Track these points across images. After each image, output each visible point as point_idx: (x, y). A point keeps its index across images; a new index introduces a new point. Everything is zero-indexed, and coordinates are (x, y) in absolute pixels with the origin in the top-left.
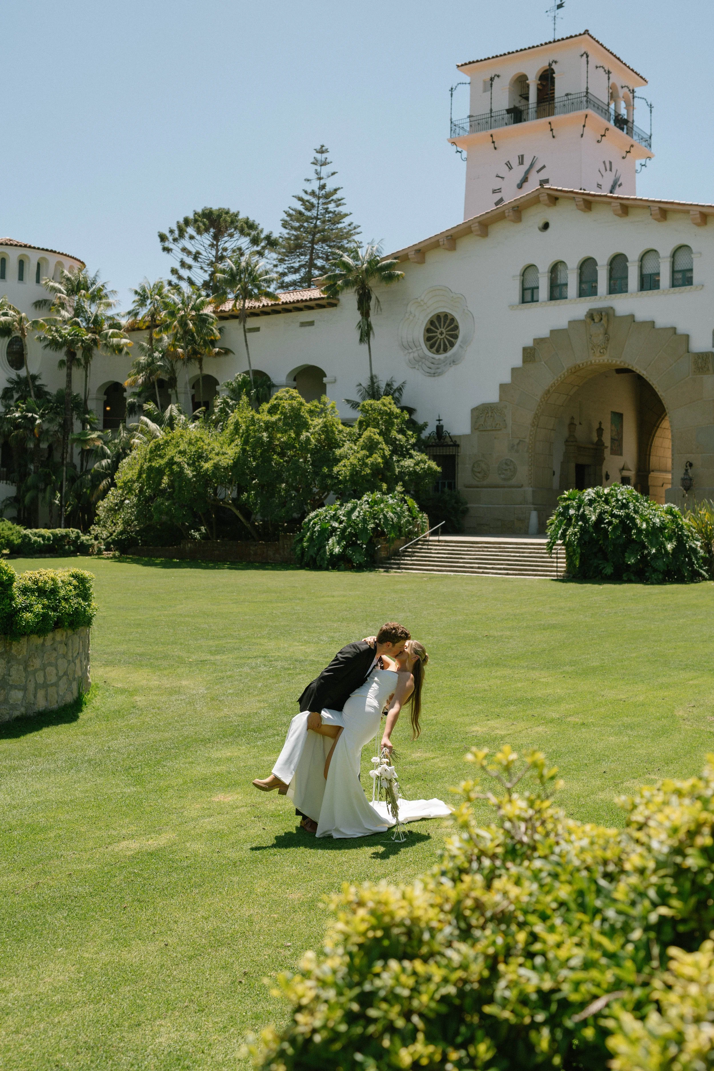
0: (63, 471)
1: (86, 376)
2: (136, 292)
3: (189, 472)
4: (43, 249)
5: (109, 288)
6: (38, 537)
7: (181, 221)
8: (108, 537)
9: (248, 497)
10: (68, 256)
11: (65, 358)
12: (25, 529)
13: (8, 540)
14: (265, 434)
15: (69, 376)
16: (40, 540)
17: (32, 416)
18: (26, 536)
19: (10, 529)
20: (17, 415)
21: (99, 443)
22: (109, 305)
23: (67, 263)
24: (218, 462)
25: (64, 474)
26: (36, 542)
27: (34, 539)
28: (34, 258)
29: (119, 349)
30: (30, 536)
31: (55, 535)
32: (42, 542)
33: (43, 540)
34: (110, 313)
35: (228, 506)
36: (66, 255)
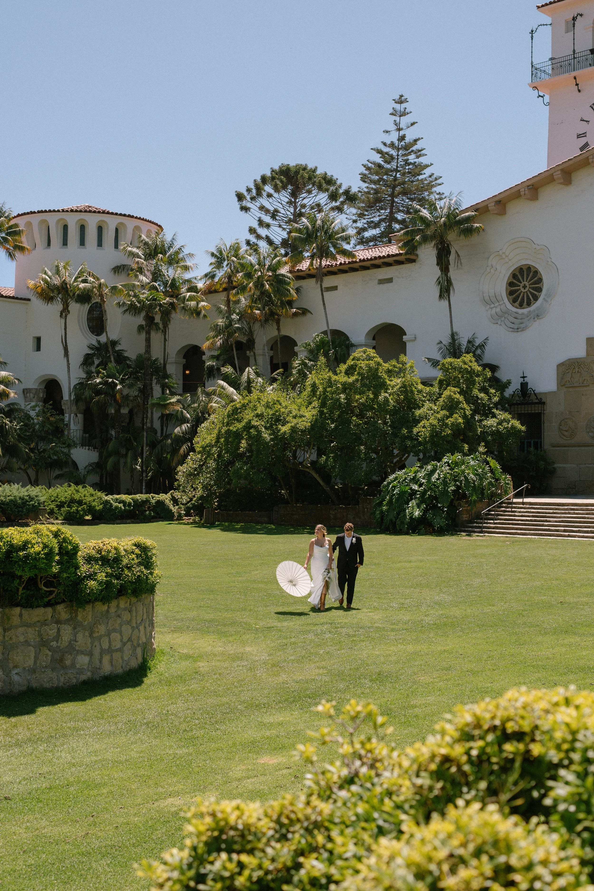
0: (143, 435)
1: (165, 340)
2: (213, 254)
3: (266, 435)
4: (121, 215)
5: (186, 251)
6: (119, 503)
7: (259, 179)
8: (188, 502)
9: (327, 460)
10: (146, 220)
11: (144, 323)
12: (106, 495)
13: (90, 506)
14: (342, 396)
15: (148, 340)
16: (121, 505)
17: (113, 382)
18: (107, 502)
19: (92, 495)
20: (98, 381)
21: (179, 408)
22: (186, 268)
23: (145, 227)
24: (296, 425)
25: (145, 439)
26: (117, 507)
27: (115, 504)
28: (112, 223)
29: (197, 312)
30: (112, 502)
31: (135, 501)
32: (123, 508)
33: (124, 506)
34: (187, 276)
35: (307, 470)
36: (143, 219)
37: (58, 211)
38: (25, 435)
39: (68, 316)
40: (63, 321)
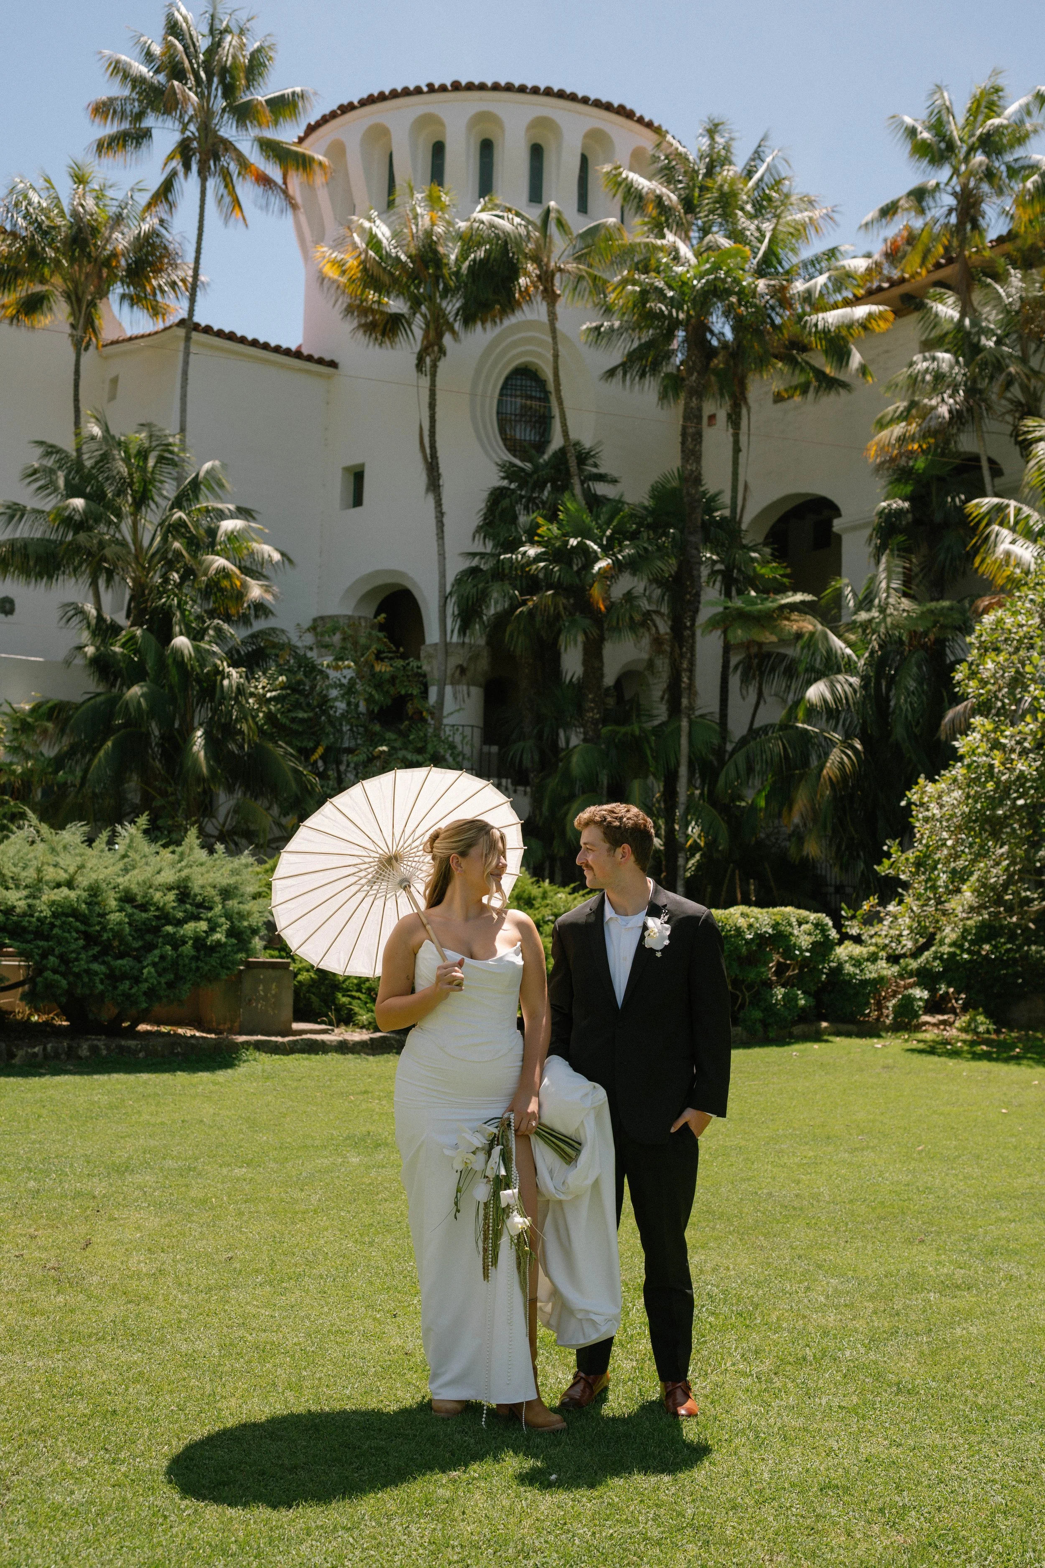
17: (582, 546)
20: (532, 552)
21: (813, 626)
25: (684, 741)
28: (571, 132)
37: (418, 91)
38: (293, 720)
39: (441, 364)
40: (425, 382)
